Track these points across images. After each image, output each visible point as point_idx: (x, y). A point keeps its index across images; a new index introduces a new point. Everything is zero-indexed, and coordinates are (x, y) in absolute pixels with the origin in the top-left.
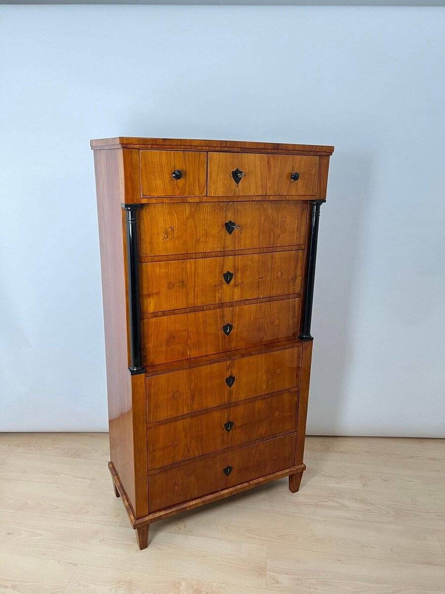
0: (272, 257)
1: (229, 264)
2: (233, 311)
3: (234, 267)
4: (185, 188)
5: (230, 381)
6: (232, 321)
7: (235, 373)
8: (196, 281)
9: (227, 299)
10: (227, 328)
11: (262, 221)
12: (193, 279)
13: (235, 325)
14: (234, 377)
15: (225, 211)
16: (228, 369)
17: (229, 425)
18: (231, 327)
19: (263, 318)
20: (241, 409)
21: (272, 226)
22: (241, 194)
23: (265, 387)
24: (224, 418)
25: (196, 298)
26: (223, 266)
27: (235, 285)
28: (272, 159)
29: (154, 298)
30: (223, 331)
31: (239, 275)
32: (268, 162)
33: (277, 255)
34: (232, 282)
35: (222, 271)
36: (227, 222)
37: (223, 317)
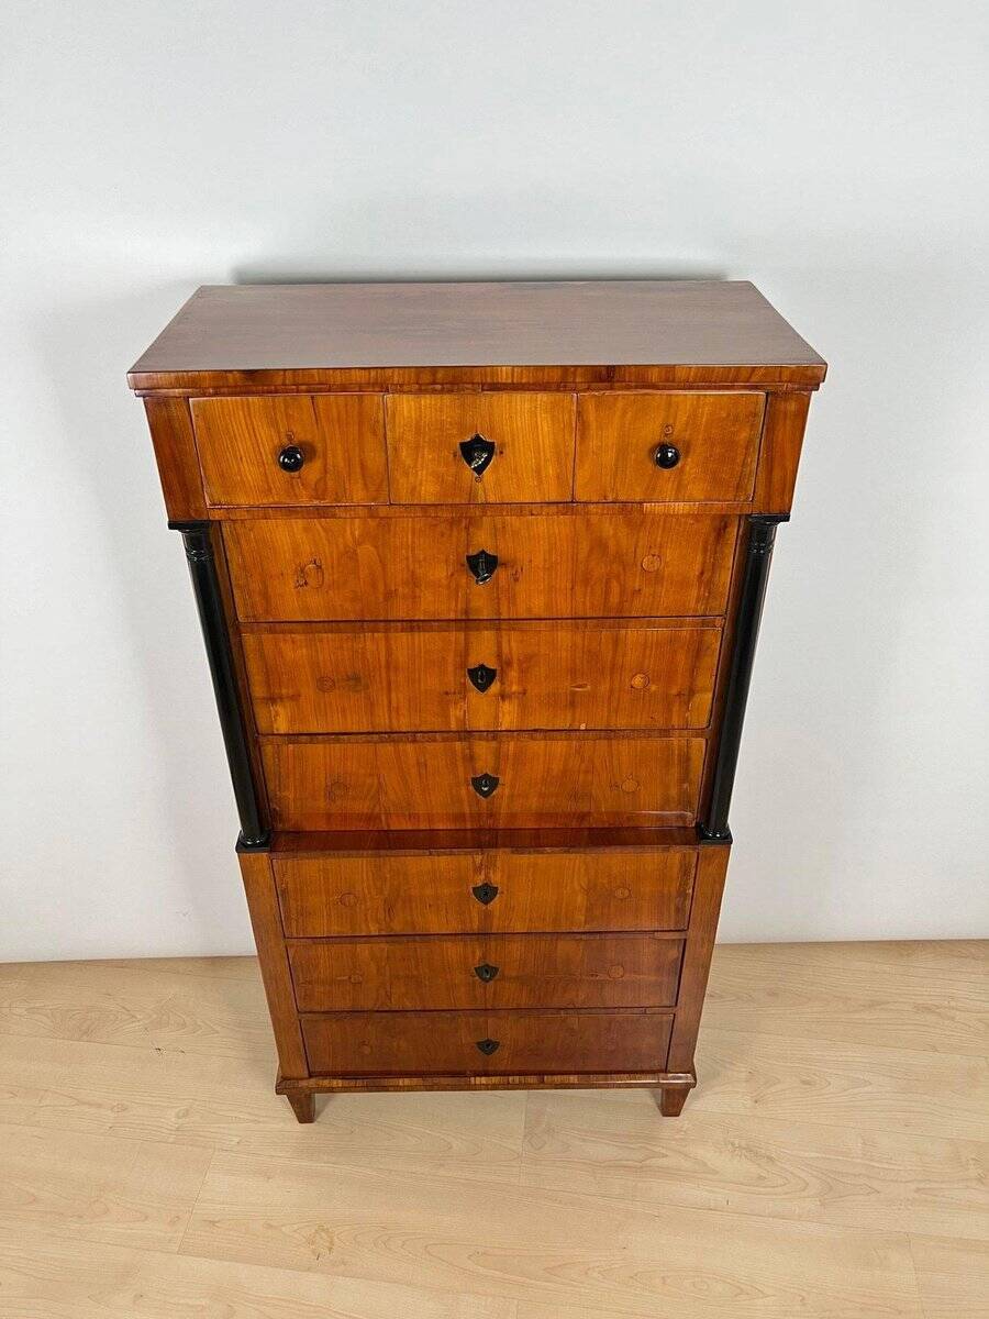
0: (616, 642)
1: (483, 650)
2: (498, 750)
3: (499, 656)
4: (326, 484)
5: (486, 893)
6: (496, 770)
7: (496, 879)
8: (393, 678)
9: (481, 722)
10: (485, 784)
11: (582, 555)
12: (384, 675)
13: (505, 779)
14: (497, 888)
15: (467, 528)
16: (478, 870)
17: (487, 972)
18: (493, 782)
19: (587, 772)
20: (516, 949)
21: (614, 566)
22: (492, 499)
23: (583, 918)
24: (474, 957)
25: (394, 714)
26: (466, 653)
27: (503, 696)
28: (590, 407)
29: (285, 707)
30: (471, 788)
31: (514, 674)
32: (579, 413)
33: (632, 634)
34: (495, 688)
35: (463, 664)
36: (473, 552)
37: (470, 758)
